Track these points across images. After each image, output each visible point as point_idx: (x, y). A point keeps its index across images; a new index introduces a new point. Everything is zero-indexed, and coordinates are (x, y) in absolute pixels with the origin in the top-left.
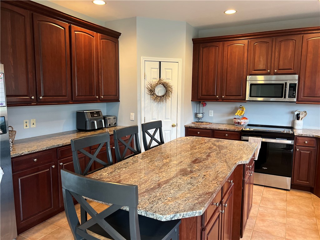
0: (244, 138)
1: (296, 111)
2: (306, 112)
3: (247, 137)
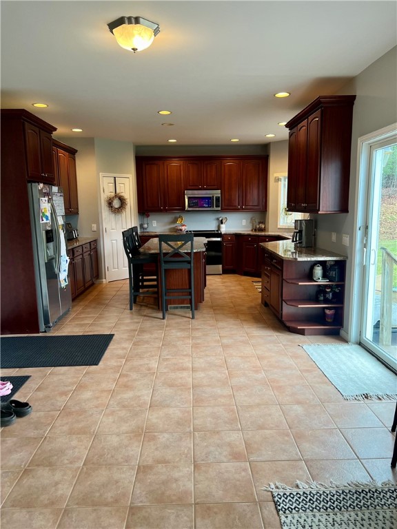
1: (220, 218)
2: (226, 218)
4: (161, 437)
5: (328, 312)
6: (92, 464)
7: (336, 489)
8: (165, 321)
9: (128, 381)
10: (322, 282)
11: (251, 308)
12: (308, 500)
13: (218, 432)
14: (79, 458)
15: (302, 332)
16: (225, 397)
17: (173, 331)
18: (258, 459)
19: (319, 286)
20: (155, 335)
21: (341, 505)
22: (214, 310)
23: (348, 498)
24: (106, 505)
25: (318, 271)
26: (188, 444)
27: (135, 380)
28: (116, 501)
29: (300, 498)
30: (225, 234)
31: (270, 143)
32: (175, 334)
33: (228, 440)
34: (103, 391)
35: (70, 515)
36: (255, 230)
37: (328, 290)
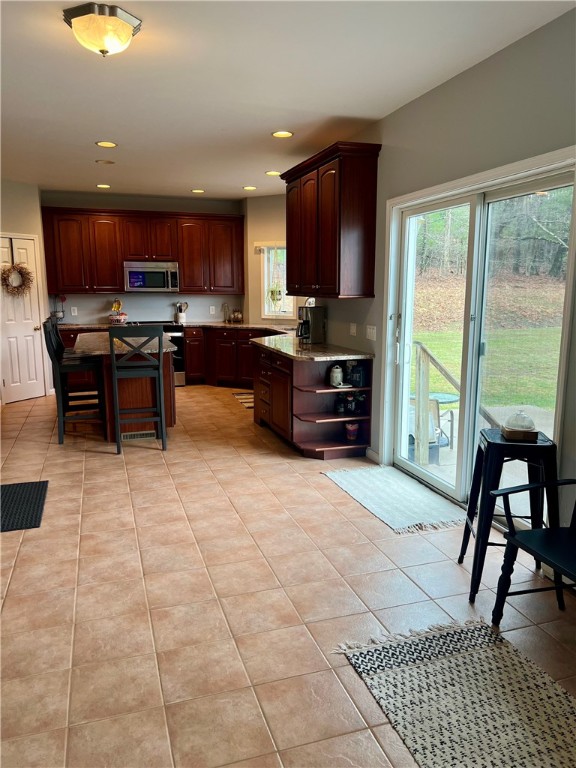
1: (178, 303)
2: (187, 303)
4: (176, 612)
5: (350, 427)
6: (86, 663)
7: (418, 637)
8: (122, 456)
9: (97, 544)
10: (343, 388)
11: (241, 429)
12: (390, 655)
13: (253, 594)
14: (62, 659)
15: (320, 456)
16: (246, 548)
17: (140, 469)
18: (316, 618)
19: (338, 393)
20: (115, 478)
21: (429, 654)
22: (192, 436)
23: (434, 645)
24: (130, 710)
25: (338, 374)
26: (216, 614)
27: (107, 541)
28: (143, 703)
29: (380, 654)
30: (189, 327)
31: (246, 198)
32: (143, 473)
33: (269, 602)
34: (62, 562)
35: (79, 734)
36: (229, 321)
37: (350, 399)
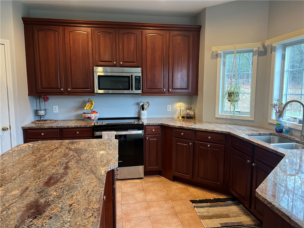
0: (98, 133)
1: (141, 103)
2: (148, 103)
3: (101, 132)
30: (148, 126)
